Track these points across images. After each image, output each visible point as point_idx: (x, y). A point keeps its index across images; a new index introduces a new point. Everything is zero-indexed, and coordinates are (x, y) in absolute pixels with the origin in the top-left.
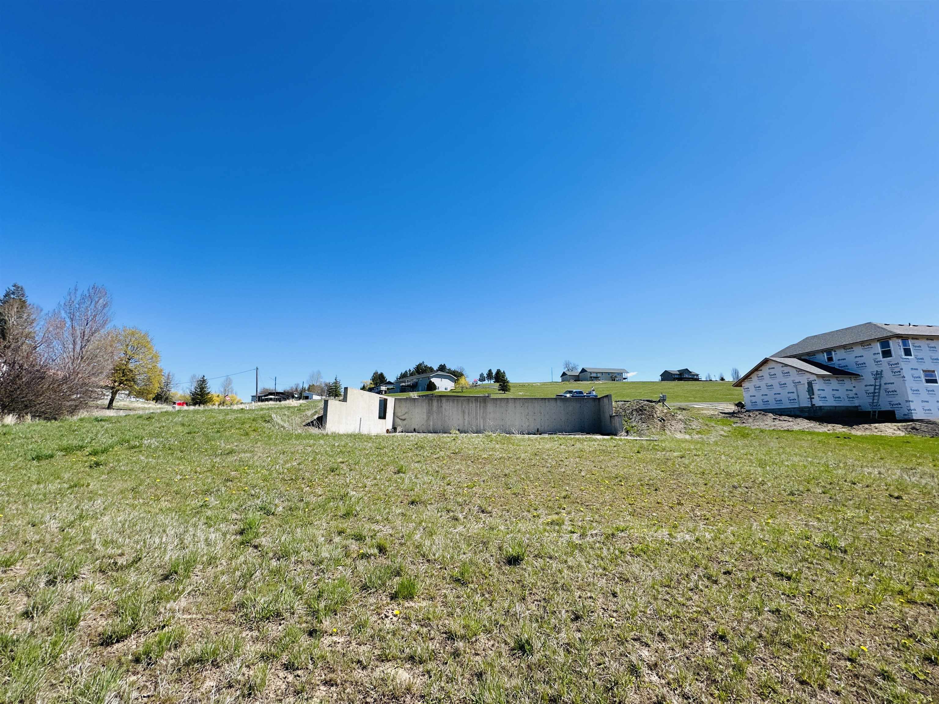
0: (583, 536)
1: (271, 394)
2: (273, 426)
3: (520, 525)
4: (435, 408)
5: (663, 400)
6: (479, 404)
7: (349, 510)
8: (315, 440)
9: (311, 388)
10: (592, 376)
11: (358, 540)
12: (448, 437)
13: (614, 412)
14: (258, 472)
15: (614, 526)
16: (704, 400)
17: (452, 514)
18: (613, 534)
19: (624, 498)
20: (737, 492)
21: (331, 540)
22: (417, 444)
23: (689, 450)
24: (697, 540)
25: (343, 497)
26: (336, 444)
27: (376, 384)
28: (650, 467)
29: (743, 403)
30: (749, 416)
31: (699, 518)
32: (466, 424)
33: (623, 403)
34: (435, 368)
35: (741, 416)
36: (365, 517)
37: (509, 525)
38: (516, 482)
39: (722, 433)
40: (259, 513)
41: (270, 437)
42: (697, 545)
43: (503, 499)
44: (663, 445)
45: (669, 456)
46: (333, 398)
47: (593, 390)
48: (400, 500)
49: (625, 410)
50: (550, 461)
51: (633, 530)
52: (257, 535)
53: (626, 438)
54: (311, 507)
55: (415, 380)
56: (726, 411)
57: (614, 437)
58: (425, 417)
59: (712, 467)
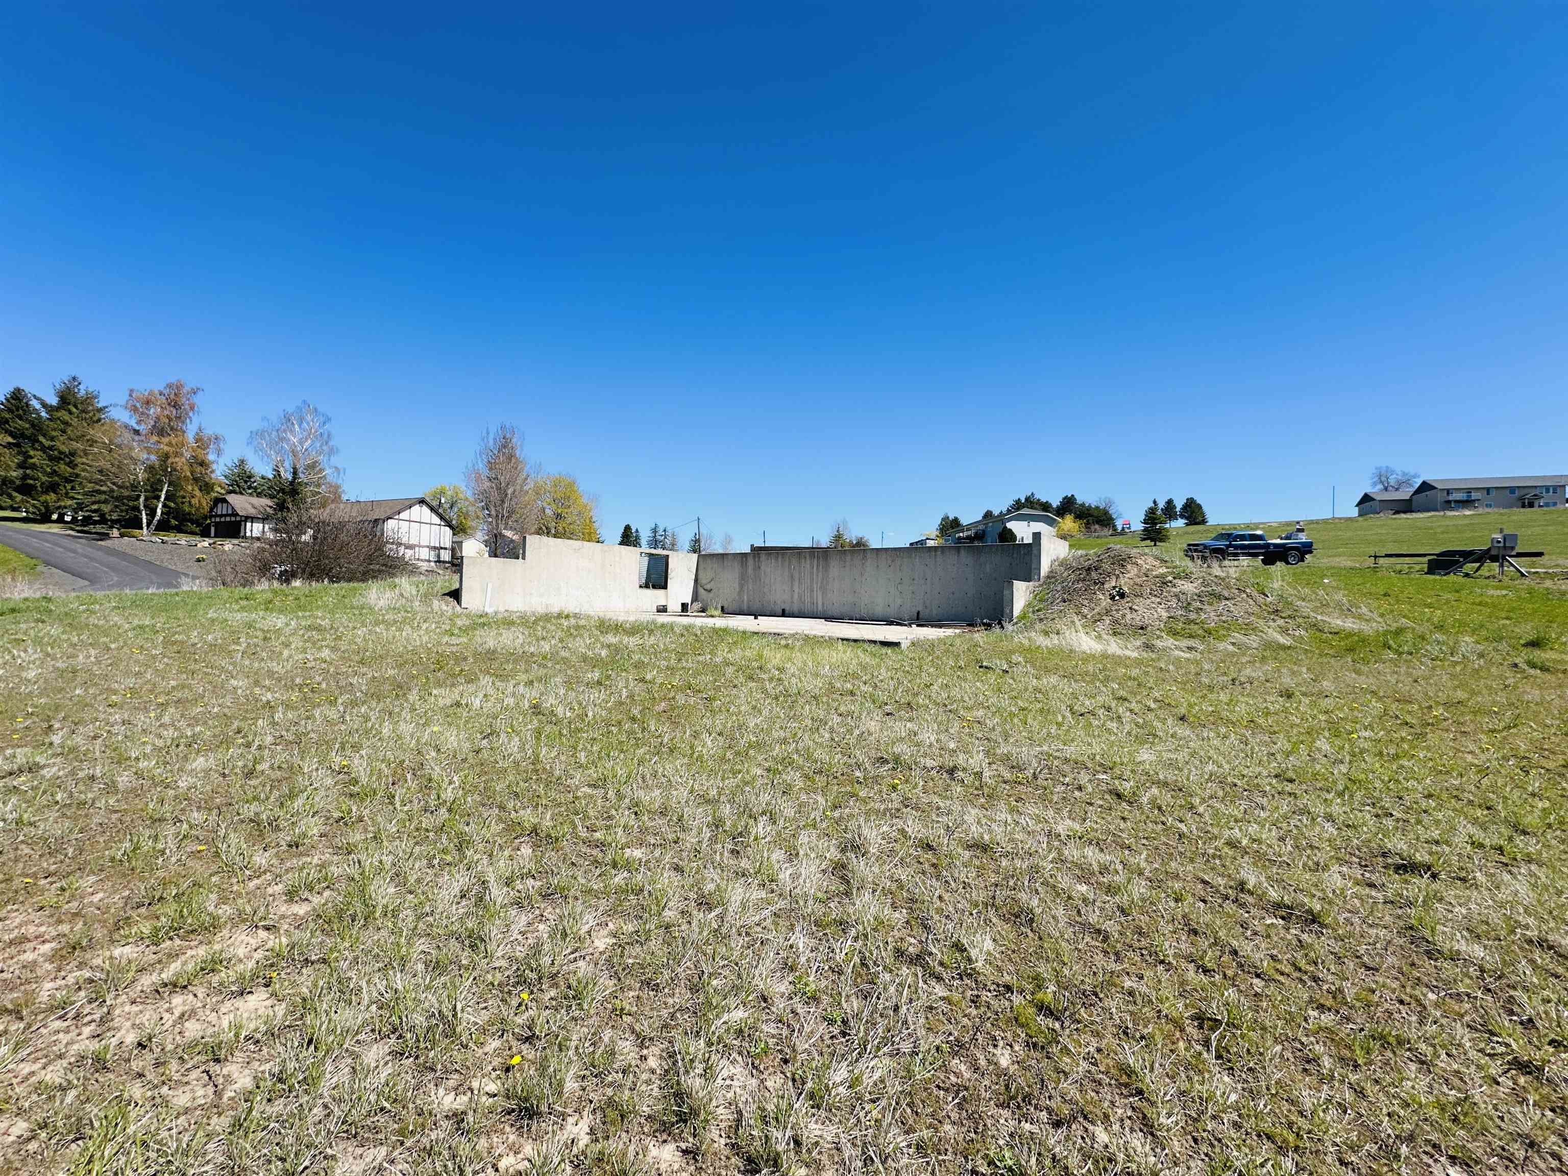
6: (815, 561)
10: (1450, 498)
32: (795, 600)
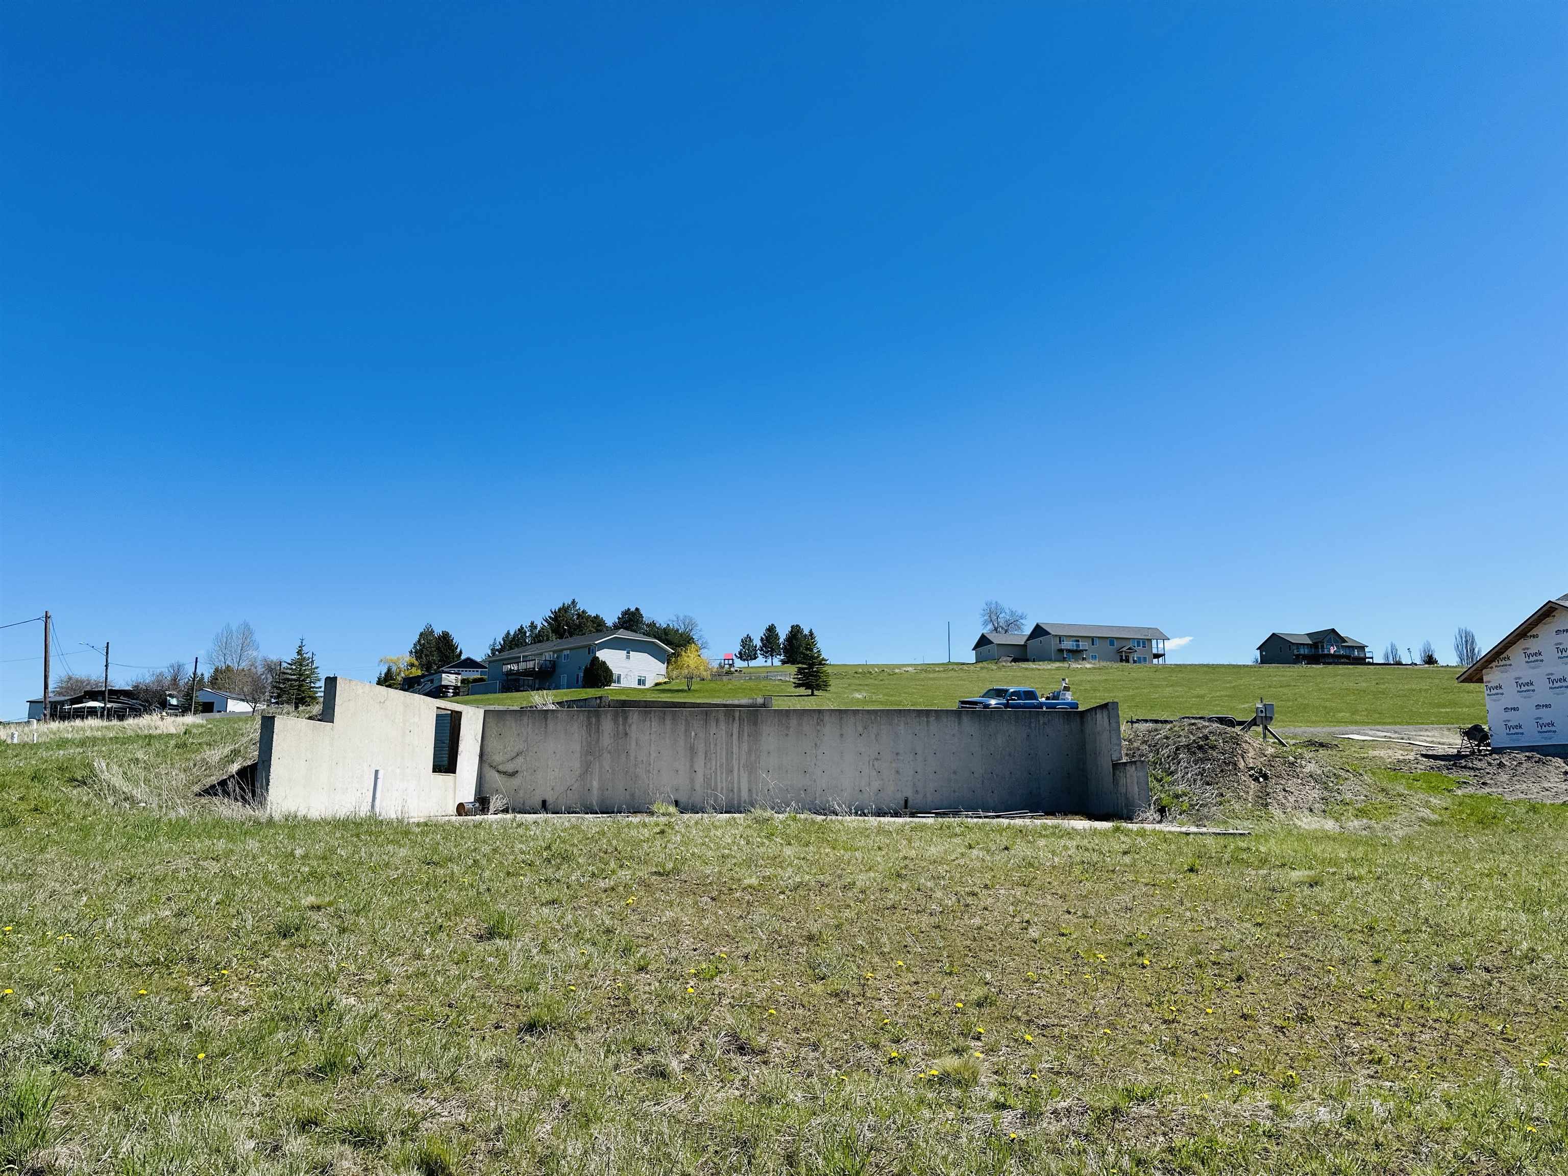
0: (1030, 1115)
1: (93, 695)
2: (97, 795)
3: (848, 1089)
4: (606, 740)
5: (1263, 719)
6: (736, 725)
7: (335, 1055)
8: (231, 839)
9: (221, 678)
10: (1063, 646)
11: (363, 1144)
12: (645, 825)
13: (1124, 752)
14: (44, 941)
15: (1120, 1085)
16: (1377, 718)
17: (648, 1059)
18: (1115, 1110)
19: (1149, 1005)
20: (1461, 984)
21: (276, 1148)
22: (548, 848)
23: (1334, 862)
24: (1350, 1122)
25: (315, 1016)
26: (299, 852)
27: (427, 667)
28: (1222, 913)
29: (1486, 728)
30: (1501, 765)
31: (1356, 1059)
32: (697, 787)
33: (1151, 725)
34: (610, 619)
35: (1479, 764)
36: (383, 1075)
37: (818, 1086)
38: (839, 959)
39: (1426, 813)
40: (49, 1068)
41: (85, 831)
42: (1349, 1136)
43: (801, 1011)
44: (1263, 849)
45: (1278, 880)
46: (291, 708)
47: (1067, 689)
48: (493, 1018)
49: (1155, 748)
50: (939, 894)
51: (1172, 1096)
52: (40, 1137)
53: (1158, 827)
54: (215, 1046)
55: (548, 656)
56: (1440, 751)
57: (1124, 825)
58: (576, 765)
59: (1394, 910)
